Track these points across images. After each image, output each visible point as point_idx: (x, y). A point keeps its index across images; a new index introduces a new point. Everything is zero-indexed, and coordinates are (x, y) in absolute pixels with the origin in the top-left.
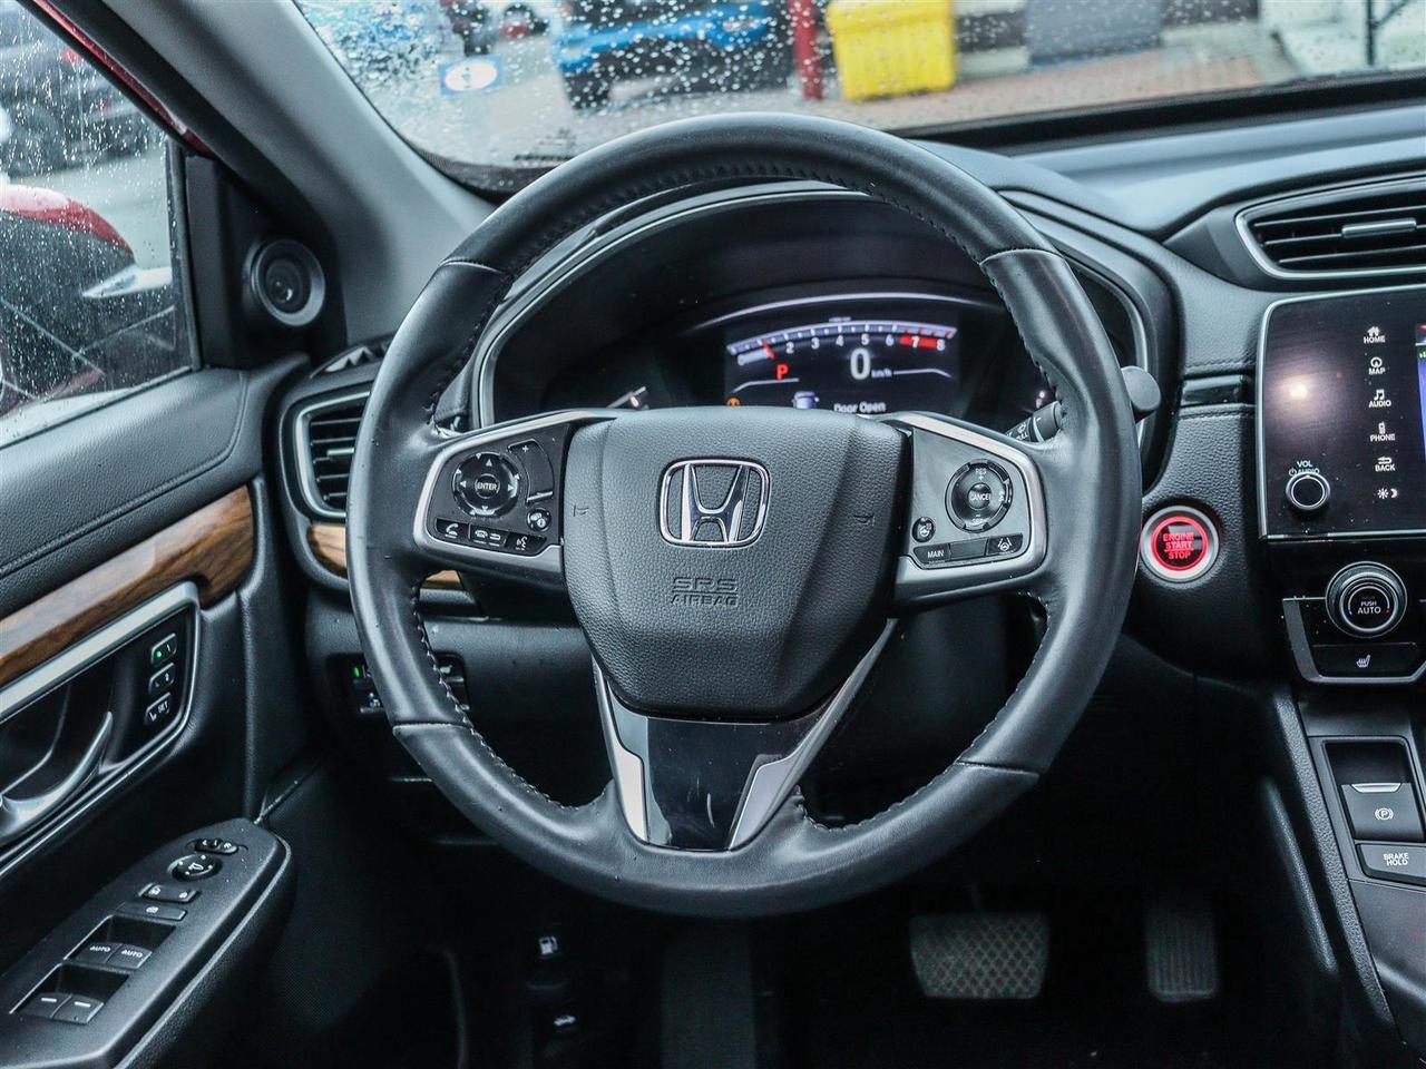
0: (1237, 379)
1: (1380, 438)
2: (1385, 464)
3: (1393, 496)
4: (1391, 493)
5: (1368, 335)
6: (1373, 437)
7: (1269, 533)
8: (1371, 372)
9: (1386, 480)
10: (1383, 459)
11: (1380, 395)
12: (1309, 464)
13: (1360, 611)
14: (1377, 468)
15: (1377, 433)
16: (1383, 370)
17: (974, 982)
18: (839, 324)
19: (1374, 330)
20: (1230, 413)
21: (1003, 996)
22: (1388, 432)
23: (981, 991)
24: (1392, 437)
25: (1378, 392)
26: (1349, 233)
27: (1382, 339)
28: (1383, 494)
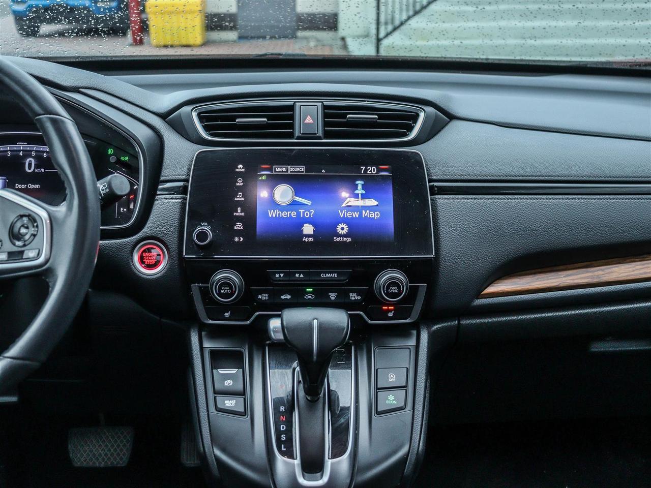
0: (181, 184)
1: (238, 214)
2: (239, 226)
3: (241, 240)
4: (240, 239)
5: (238, 168)
6: (235, 214)
7: (186, 255)
8: (237, 184)
9: (239, 233)
10: (238, 224)
11: (240, 195)
12: (206, 224)
13: (222, 291)
14: (235, 228)
15: (237, 212)
16: (242, 184)
17: (97, 459)
18: (22, 146)
19: (240, 166)
20: (177, 199)
21: (110, 466)
22: (241, 212)
23: (100, 463)
24: (243, 214)
25: (239, 193)
26: (238, 122)
27: (243, 170)
28: (237, 239)
